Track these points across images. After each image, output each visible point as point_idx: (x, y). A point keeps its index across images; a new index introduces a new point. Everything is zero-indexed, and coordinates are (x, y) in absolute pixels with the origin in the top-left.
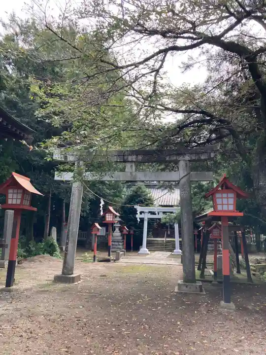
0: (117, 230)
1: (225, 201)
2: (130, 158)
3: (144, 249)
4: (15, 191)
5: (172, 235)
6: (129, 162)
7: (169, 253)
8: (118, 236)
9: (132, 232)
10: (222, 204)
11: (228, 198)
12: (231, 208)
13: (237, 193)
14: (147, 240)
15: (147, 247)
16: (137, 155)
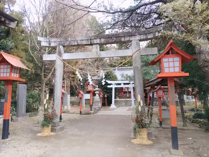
0: (97, 95)
1: (171, 64)
2: (95, 41)
3: (113, 106)
4: (6, 66)
5: (130, 97)
6: (95, 44)
7: (128, 108)
8: (97, 99)
9: (106, 96)
10: (169, 67)
11: (173, 61)
12: (177, 69)
13: (182, 56)
14: (115, 100)
15: (115, 105)
16: (100, 39)
